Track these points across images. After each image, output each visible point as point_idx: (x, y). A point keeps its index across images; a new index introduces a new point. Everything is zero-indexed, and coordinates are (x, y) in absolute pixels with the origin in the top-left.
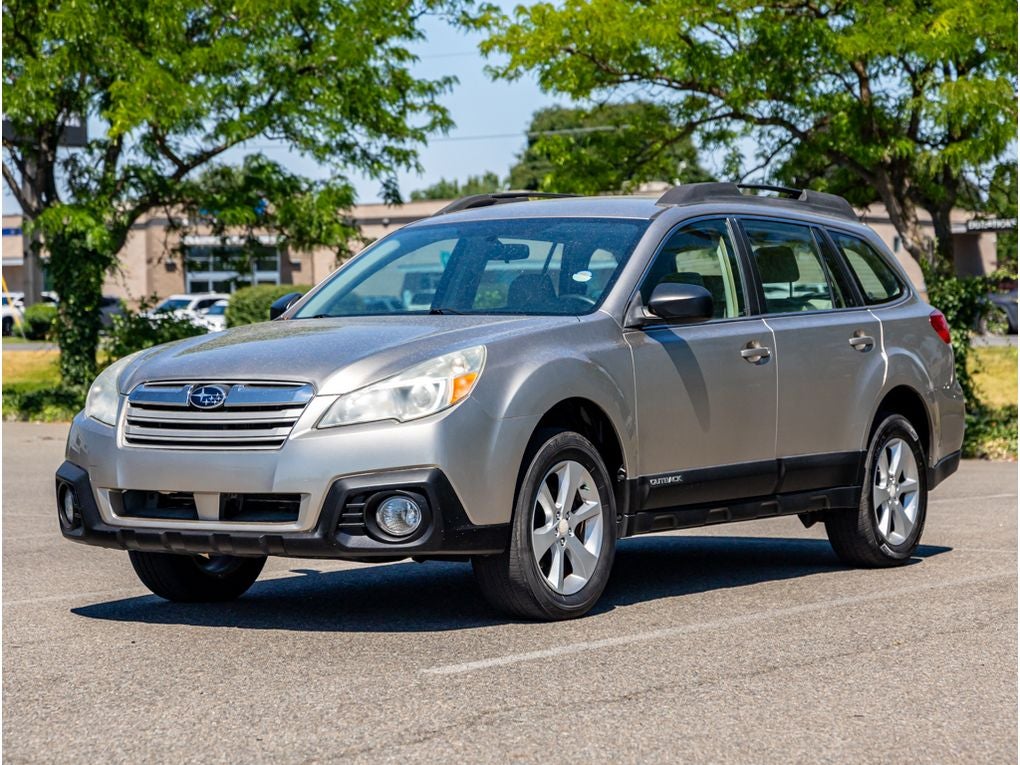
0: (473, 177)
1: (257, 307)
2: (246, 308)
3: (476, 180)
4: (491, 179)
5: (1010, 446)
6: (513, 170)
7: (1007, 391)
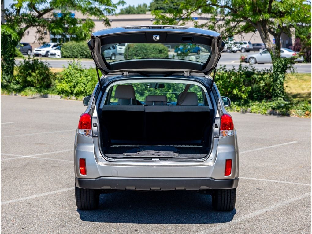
0: (139, 5)
1: (71, 48)
2: (67, 48)
3: (141, 5)
4: (145, 5)
5: (296, 112)
6: (151, 4)
7: (296, 88)
